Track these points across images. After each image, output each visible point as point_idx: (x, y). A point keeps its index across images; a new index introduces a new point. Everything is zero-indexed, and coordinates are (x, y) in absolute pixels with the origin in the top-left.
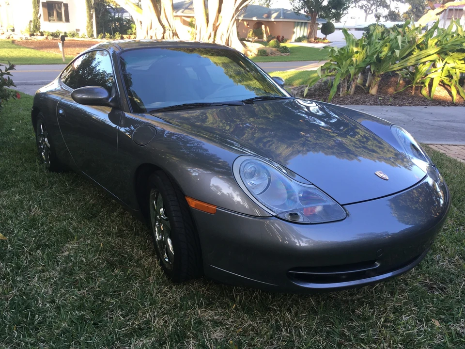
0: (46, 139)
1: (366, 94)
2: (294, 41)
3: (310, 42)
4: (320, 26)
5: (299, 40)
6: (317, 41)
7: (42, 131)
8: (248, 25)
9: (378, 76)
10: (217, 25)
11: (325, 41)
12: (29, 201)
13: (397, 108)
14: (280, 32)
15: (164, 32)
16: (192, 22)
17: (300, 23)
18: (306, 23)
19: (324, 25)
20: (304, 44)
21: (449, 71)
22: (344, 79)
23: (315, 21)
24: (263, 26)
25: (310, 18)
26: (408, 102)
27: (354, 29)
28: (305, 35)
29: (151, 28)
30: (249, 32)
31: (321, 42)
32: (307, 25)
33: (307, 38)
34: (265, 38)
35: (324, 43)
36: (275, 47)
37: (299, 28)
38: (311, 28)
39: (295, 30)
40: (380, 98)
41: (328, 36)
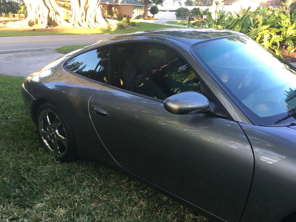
0: (57, 131)
2: (134, 18)
3: (145, 19)
4: (149, 9)
5: (138, 17)
6: (149, 18)
7: (49, 122)
8: (103, 7)
10: (87, 7)
11: (154, 18)
14: (125, 12)
15: (49, 12)
16: (65, 4)
17: (139, 7)
18: (141, 7)
19: (152, 8)
20: (141, 20)
23: (147, 6)
24: (113, 8)
25: (144, 3)
27: (169, 11)
28: (141, 14)
29: (39, 9)
30: (105, 12)
31: (152, 19)
32: (142, 8)
33: (144, 16)
34: (115, 16)
35: (154, 20)
37: (136, 9)
38: (145, 10)
39: (134, 11)
41: (155, 15)
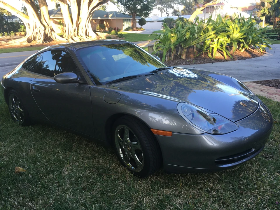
0: (18, 106)
1: (180, 59)
2: (124, 30)
3: (134, 30)
4: (138, 21)
5: (127, 29)
6: (138, 29)
7: (14, 101)
8: (95, 22)
9: (185, 49)
10: (79, 23)
11: (142, 29)
12: (23, 146)
13: (198, 65)
14: (116, 25)
15: (45, 29)
16: (61, 22)
17: (126, 20)
18: (129, 19)
19: (140, 20)
20: (130, 32)
21: (221, 43)
22: (168, 52)
23: (135, 18)
24: (105, 22)
25: (132, 16)
26: (203, 61)
27: (156, 22)
28: (130, 26)
29: (36, 27)
30: (97, 26)
31: (140, 30)
32: (130, 20)
33: (132, 28)
34: (107, 29)
35: (142, 30)
36: (115, 35)
37: (126, 22)
38: (133, 23)
39: (124, 24)
40: (188, 61)
41: (143, 26)
